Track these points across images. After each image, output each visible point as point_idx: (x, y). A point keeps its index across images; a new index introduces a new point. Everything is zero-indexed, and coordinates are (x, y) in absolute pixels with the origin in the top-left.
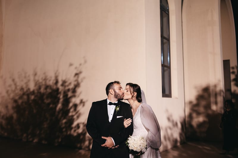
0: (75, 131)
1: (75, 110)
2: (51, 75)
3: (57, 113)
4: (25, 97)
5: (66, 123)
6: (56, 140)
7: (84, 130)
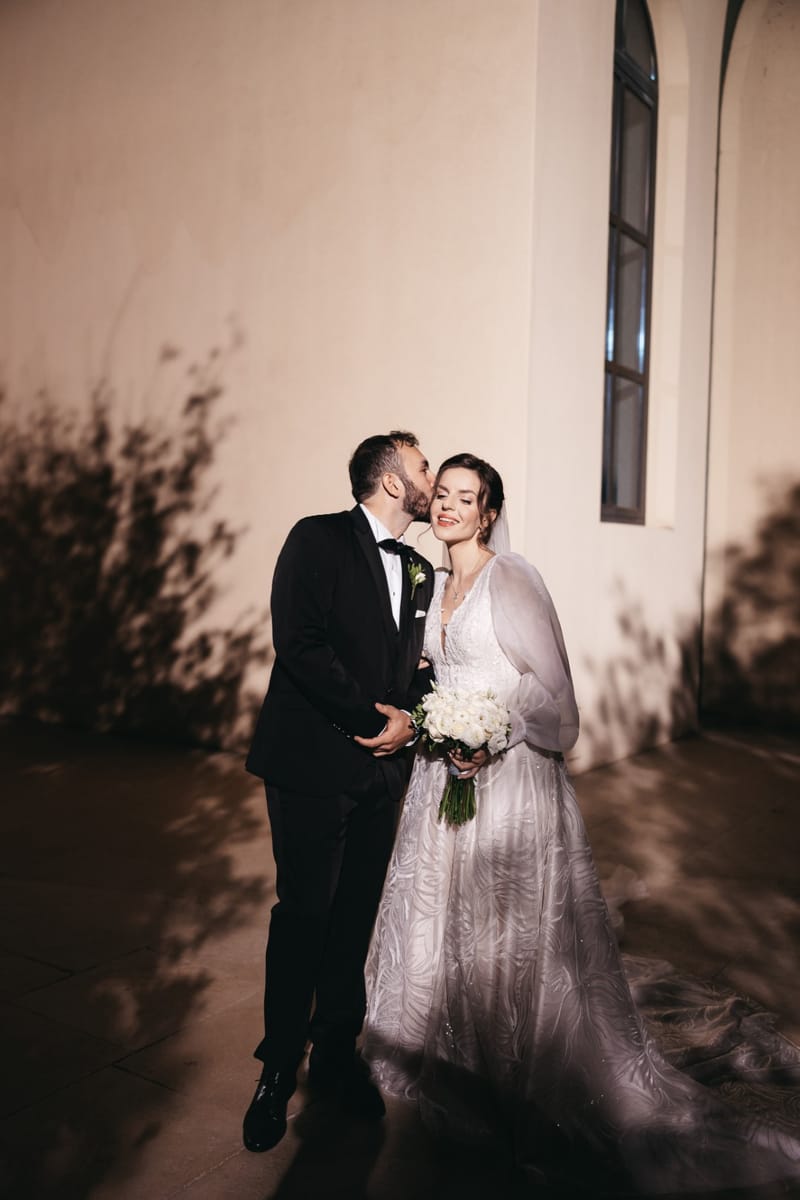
0: (189, 667)
1: (190, 570)
2: (74, 403)
3: (103, 586)
5: (145, 630)
6: (103, 709)
7: (229, 666)
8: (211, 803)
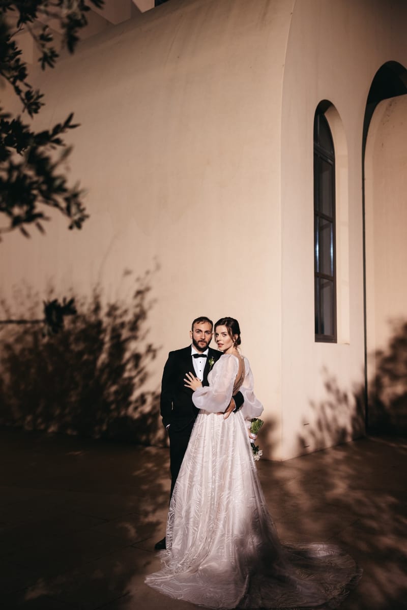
0: (136, 409)
1: (136, 365)
2: (85, 293)
3: (97, 373)
4: (29, 338)
5: (116, 392)
6: (97, 428)
7: (154, 408)
8: (150, 465)
